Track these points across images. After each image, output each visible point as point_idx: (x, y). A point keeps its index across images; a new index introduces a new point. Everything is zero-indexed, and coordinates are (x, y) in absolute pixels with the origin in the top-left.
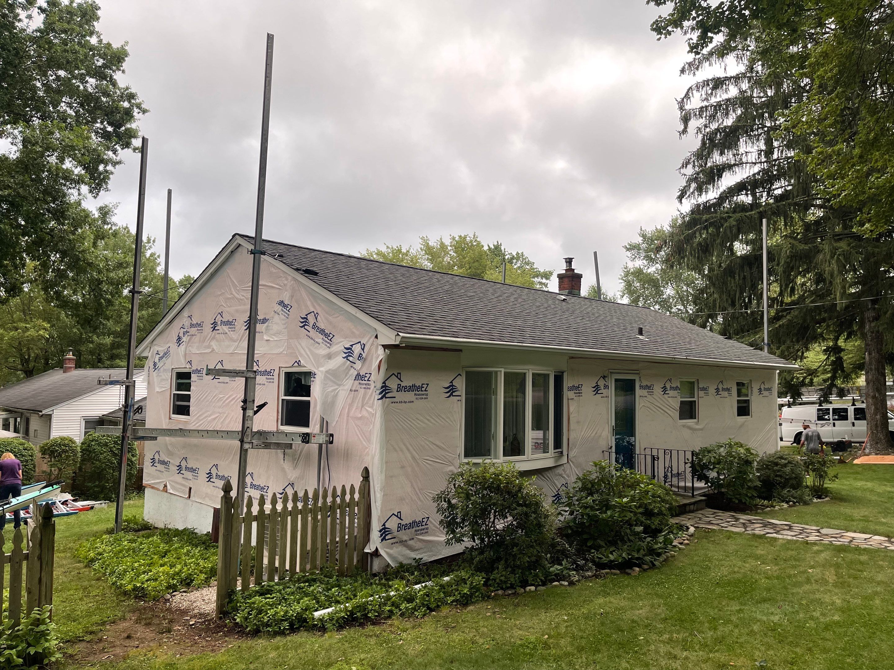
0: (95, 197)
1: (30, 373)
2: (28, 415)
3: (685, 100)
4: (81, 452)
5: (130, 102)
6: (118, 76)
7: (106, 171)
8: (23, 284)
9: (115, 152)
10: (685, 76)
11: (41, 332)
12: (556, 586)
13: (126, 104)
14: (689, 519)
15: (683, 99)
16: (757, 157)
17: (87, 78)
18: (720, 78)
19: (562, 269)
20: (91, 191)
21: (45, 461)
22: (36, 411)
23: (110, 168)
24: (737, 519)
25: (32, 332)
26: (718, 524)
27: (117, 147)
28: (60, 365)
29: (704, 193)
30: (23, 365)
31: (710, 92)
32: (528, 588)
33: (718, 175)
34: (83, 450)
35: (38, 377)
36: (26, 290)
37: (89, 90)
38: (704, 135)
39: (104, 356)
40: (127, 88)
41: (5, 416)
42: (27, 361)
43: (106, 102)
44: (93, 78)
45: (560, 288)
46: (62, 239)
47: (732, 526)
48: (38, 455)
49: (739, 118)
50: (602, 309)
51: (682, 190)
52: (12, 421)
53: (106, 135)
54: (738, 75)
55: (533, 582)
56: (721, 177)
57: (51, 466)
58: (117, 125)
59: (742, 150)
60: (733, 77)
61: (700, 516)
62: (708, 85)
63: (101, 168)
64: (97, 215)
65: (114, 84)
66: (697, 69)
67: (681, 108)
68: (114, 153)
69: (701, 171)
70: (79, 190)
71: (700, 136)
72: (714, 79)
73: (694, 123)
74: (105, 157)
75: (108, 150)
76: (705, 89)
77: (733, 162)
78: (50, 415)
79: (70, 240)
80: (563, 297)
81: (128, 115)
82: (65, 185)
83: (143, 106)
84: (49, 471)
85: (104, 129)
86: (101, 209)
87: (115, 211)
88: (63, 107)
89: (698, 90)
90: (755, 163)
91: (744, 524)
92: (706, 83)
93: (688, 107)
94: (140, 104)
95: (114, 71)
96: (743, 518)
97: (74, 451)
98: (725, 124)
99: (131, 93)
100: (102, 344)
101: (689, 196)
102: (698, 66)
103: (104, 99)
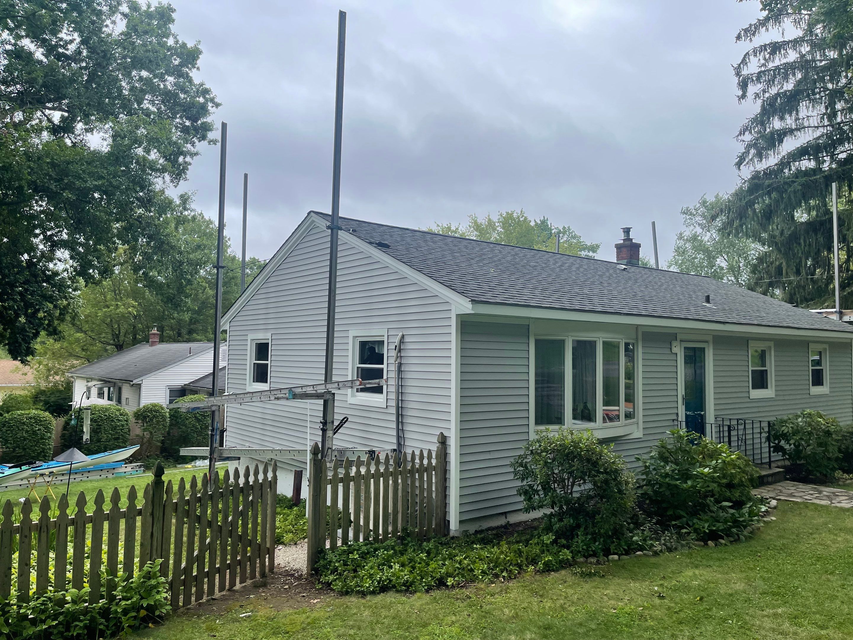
0: (176, 187)
1: (120, 348)
2: (120, 384)
3: (742, 66)
4: (170, 418)
5: (204, 97)
6: (194, 74)
7: (186, 163)
8: (114, 266)
9: (193, 144)
10: (741, 43)
11: (130, 309)
12: (640, 556)
13: (201, 100)
14: (769, 491)
15: (739, 65)
16: (819, 121)
17: (166, 77)
18: (777, 43)
19: (620, 239)
20: (172, 181)
21: (139, 425)
22: (128, 381)
23: (188, 159)
24: (820, 492)
25: (122, 309)
26: (801, 497)
27: (195, 139)
28: (146, 340)
29: (764, 160)
30: (114, 340)
31: (767, 56)
32: (611, 557)
33: (778, 140)
34: (171, 416)
35: (127, 351)
36: (117, 272)
37: (169, 87)
38: (764, 101)
39: (184, 331)
40: (202, 85)
41: (100, 386)
42: (118, 336)
43: (184, 98)
44: (171, 76)
45: (618, 258)
46: (149, 225)
47: (815, 498)
48: (132, 419)
49: (799, 83)
50: (664, 278)
51: (740, 157)
52: (106, 390)
53: (185, 130)
54: (795, 39)
55: (616, 551)
56: (782, 142)
57: (144, 430)
58: (194, 119)
59: (801, 115)
60: (791, 41)
61: (780, 488)
62: (766, 50)
63: (181, 159)
64: (178, 202)
65: (190, 81)
66: (754, 34)
67: (738, 74)
68: (193, 146)
69: (760, 137)
70: (163, 178)
71: (759, 102)
72: (772, 43)
73: (752, 89)
74: (184, 149)
75: (187, 143)
76: (762, 54)
77: (794, 127)
78: (140, 385)
79: (155, 225)
80: (624, 267)
81: (203, 110)
82: (151, 175)
83: (216, 100)
84: (141, 435)
85: (183, 124)
86: (182, 196)
87: (194, 198)
88: (146, 105)
89: (755, 56)
90: (817, 127)
91: (828, 496)
92: (763, 48)
93: (745, 72)
94: (214, 98)
95: (190, 69)
96: (827, 490)
97: (164, 417)
98: (785, 88)
99: (206, 89)
100: (181, 320)
101: (747, 163)
102: (755, 32)
103: (182, 96)
